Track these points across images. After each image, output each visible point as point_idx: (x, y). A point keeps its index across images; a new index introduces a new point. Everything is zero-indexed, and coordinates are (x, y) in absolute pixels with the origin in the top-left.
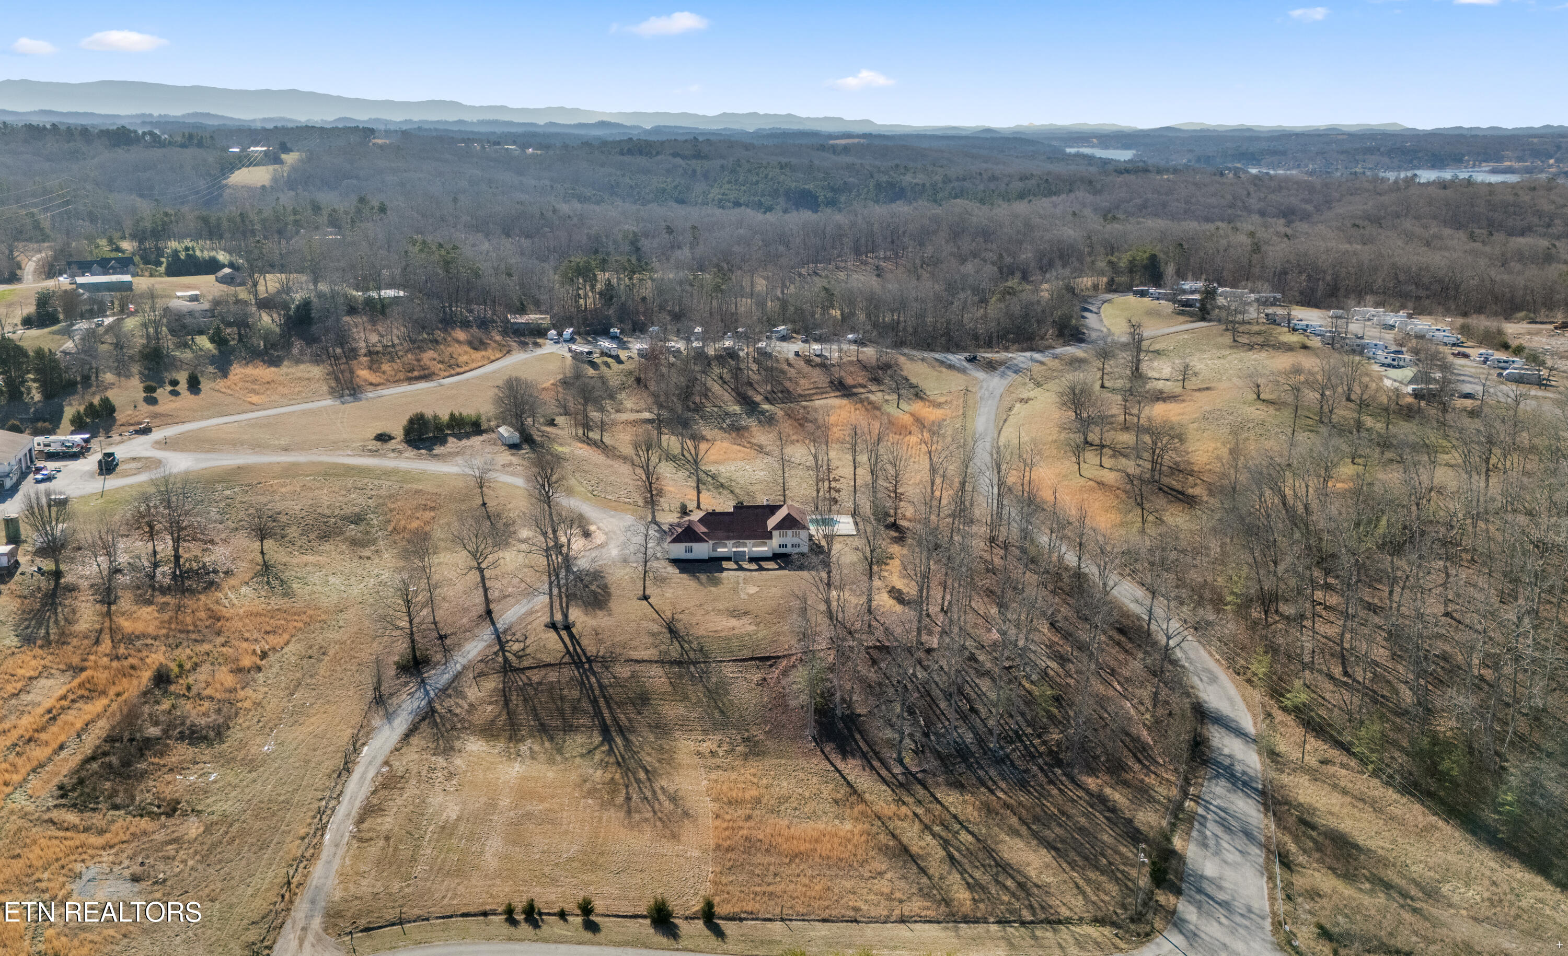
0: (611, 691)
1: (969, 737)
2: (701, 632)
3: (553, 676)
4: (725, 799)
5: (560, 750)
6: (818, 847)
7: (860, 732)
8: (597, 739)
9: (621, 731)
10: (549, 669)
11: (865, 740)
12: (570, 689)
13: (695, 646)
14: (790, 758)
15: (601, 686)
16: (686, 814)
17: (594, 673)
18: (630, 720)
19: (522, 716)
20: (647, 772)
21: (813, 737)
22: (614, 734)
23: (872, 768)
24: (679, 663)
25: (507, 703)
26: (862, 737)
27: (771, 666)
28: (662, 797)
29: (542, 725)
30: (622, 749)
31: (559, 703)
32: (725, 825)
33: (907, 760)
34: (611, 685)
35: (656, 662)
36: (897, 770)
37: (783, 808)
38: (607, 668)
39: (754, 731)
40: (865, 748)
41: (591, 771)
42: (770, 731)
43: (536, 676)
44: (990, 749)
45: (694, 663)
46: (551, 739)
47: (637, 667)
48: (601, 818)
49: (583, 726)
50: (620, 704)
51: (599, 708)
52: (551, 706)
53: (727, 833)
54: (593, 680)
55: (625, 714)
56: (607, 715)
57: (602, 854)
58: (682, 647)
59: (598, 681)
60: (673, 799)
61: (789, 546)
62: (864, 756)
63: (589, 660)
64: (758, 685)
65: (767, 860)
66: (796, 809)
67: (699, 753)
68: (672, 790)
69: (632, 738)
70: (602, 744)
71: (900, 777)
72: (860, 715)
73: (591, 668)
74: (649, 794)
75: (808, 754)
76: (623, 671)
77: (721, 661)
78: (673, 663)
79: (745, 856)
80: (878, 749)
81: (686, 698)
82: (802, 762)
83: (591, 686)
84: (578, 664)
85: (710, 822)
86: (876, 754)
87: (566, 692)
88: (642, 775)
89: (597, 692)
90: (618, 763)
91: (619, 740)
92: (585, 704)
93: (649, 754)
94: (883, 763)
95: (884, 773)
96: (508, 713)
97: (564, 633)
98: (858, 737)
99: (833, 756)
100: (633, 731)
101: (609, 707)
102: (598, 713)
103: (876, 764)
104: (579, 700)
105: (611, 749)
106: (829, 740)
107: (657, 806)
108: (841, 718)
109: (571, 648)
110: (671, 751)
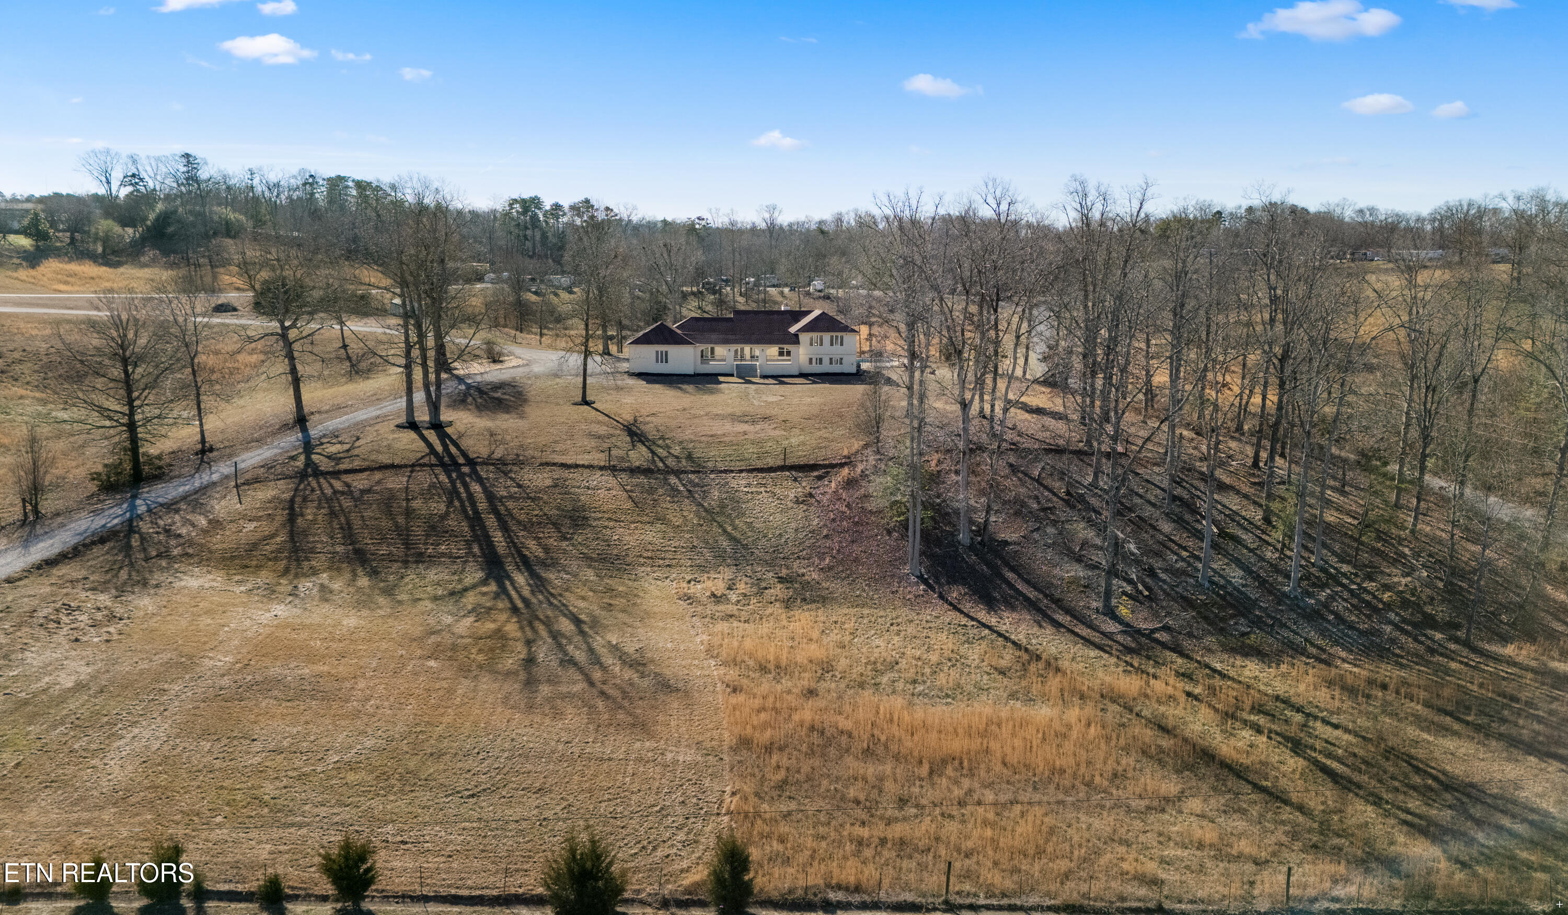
0: (510, 504)
1: (1236, 576)
2: (688, 434)
3: (396, 482)
4: (751, 663)
5: (389, 592)
6: (994, 746)
7: (1013, 569)
8: (474, 574)
9: (526, 563)
10: (388, 473)
11: (1028, 582)
12: (426, 500)
13: (676, 450)
14: (878, 606)
15: (491, 497)
16: (665, 686)
17: (480, 480)
18: (546, 549)
19: (320, 538)
20: (577, 621)
21: (920, 577)
22: (510, 568)
23: (1057, 625)
24: (646, 472)
25: (292, 517)
26: (1020, 576)
27: (820, 478)
28: (608, 660)
29: (357, 551)
30: (526, 592)
31: (401, 520)
32: (757, 702)
33: (1123, 611)
34: (511, 497)
35: (602, 468)
36: (1112, 627)
37: (885, 679)
38: (506, 474)
39: (797, 567)
40: (1032, 594)
41: (448, 619)
42: (830, 568)
43: (359, 482)
44: (1284, 594)
45: (678, 473)
46: (374, 573)
47: (566, 474)
48: (451, 691)
49: (443, 555)
50: (528, 526)
51: (484, 528)
52: (385, 523)
53: (763, 716)
54: (476, 488)
55: (537, 538)
56: (498, 538)
57: (437, 755)
58: (653, 453)
59: (485, 490)
60: (637, 663)
61: (826, 361)
62: (1032, 605)
63: (471, 462)
64: (797, 502)
65: (871, 770)
66: (915, 682)
67: (688, 598)
68: (631, 648)
69: (551, 575)
70: (484, 582)
71: (1120, 638)
72: (1006, 543)
73: (474, 472)
74: (580, 656)
75: (914, 603)
76: (540, 479)
77: (725, 471)
78: (634, 471)
79: (817, 762)
80: (1057, 595)
81: (662, 519)
82: (905, 613)
83: (471, 496)
84: (448, 464)
85: (721, 697)
86: (1058, 602)
87: (417, 504)
88: (566, 625)
89: (482, 505)
90: (515, 610)
91: (520, 579)
92: (457, 523)
93: (583, 598)
94: (1074, 616)
95: (1084, 631)
96: (292, 535)
97: (431, 436)
98: (1010, 575)
99: (967, 606)
100: (551, 563)
101: (504, 527)
102: (482, 538)
103: (1060, 617)
104: (444, 517)
105: (503, 591)
106: (953, 580)
107: (597, 675)
108: (971, 547)
109: (439, 448)
110: (631, 596)
